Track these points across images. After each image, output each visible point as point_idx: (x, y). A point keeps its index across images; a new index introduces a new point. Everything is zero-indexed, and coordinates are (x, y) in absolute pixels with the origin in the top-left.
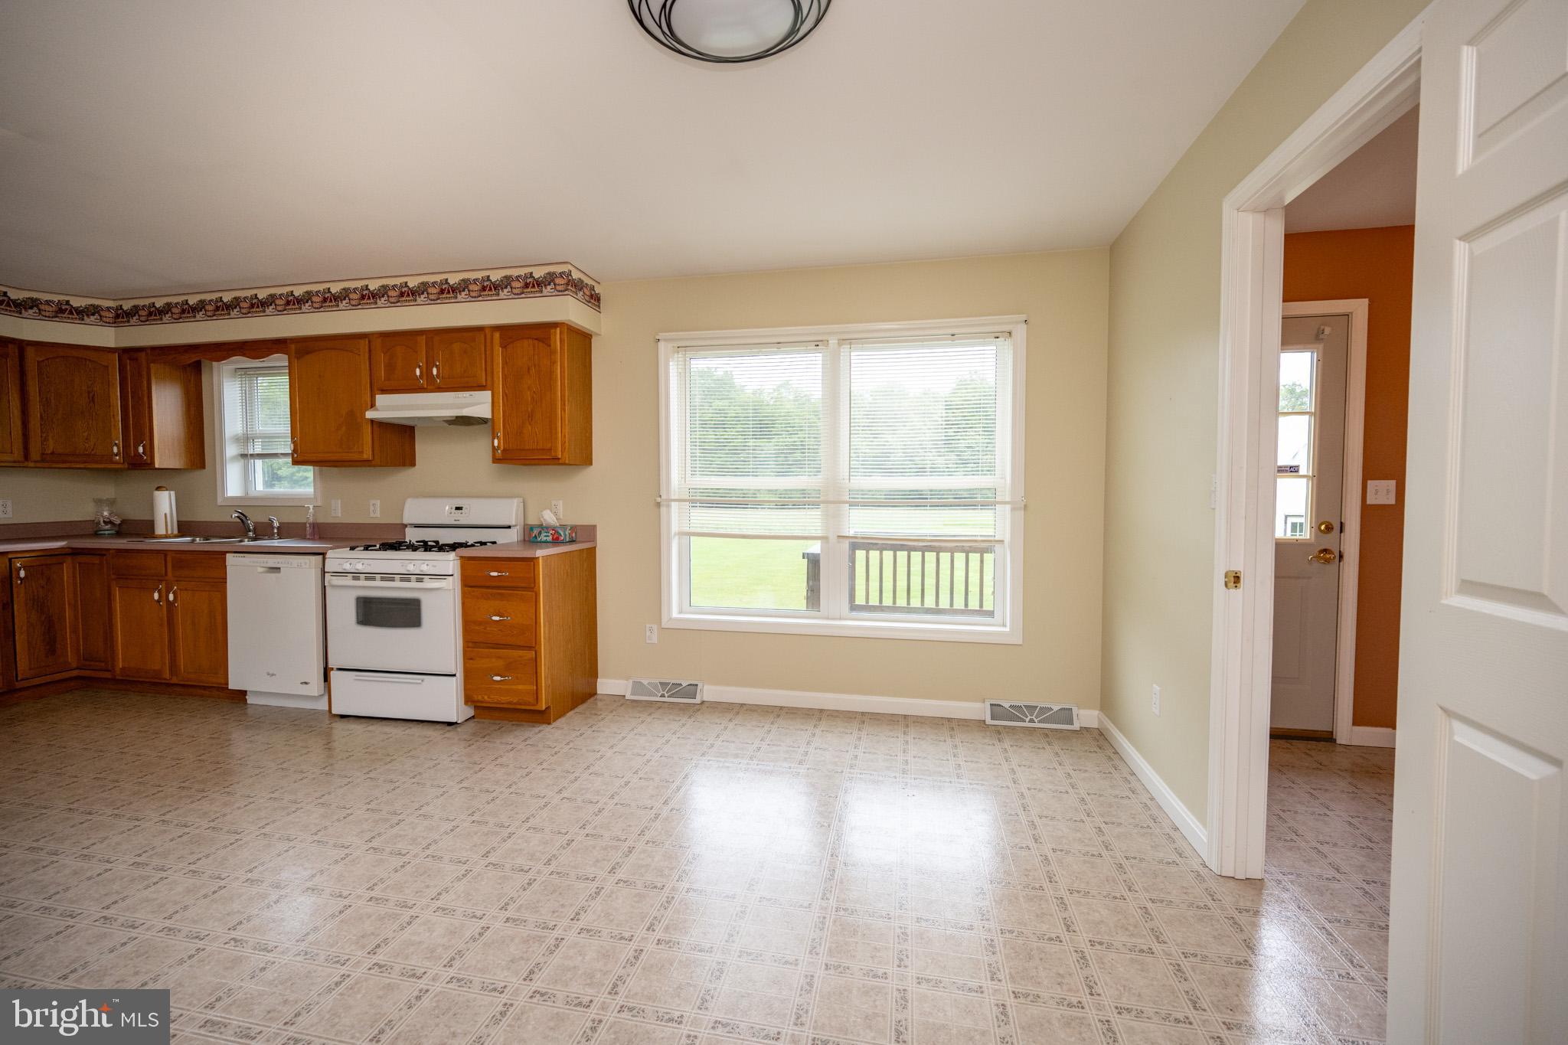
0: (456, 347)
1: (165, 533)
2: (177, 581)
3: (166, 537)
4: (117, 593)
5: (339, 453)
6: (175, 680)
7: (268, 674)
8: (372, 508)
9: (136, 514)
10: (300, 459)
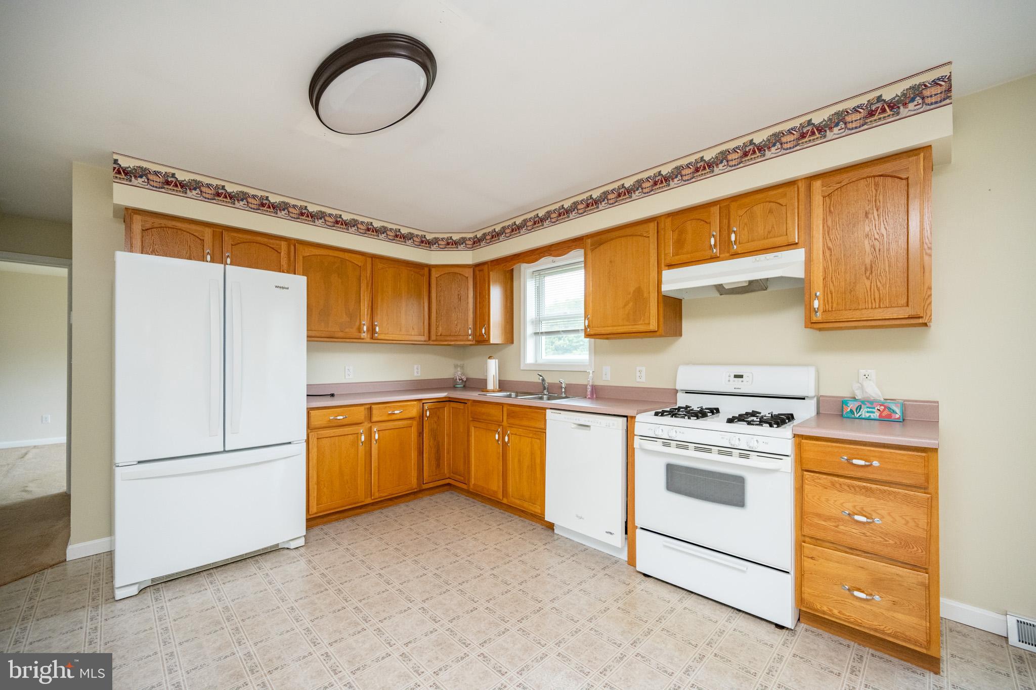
0: (758, 210)
1: (493, 388)
2: (509, 427)
3: (493, 391)
4: (473, 430)
5: (626, 325)
6: (505, 501)
7: (577, 516)
8: (638, 374)
9: (473, 374)
10: (592, 333)
